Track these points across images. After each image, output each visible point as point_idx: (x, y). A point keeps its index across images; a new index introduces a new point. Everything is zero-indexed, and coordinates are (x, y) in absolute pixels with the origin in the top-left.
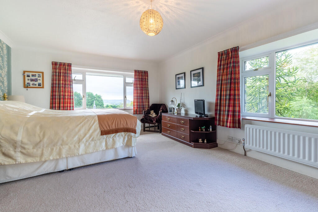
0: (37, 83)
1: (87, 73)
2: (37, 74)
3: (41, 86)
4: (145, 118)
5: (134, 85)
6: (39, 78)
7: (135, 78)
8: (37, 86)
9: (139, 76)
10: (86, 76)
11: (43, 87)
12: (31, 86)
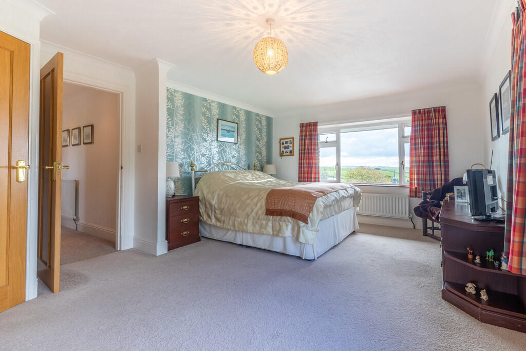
0: (288, 150)
1: (341, 130)
2: (289, 140)
3: (292, 153)
4: (422, 207)
5: (411, 139)
6: (290, 145)
7: (414, 126)
8: (289, 154)
9: (422, 120)
10: (341, 134)
11: (293, 155)
12: (285, 154)
